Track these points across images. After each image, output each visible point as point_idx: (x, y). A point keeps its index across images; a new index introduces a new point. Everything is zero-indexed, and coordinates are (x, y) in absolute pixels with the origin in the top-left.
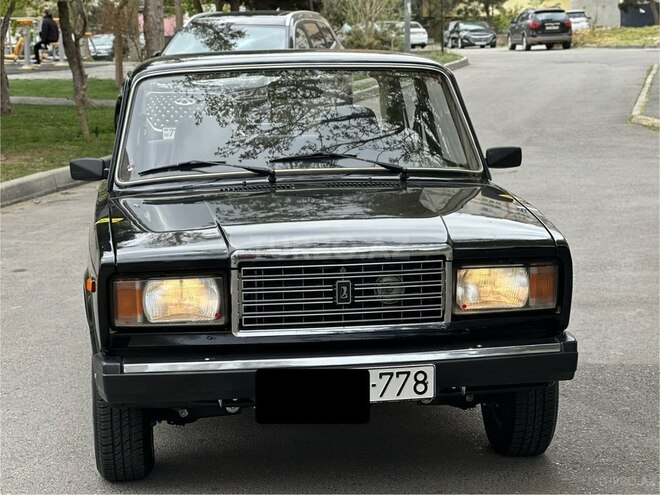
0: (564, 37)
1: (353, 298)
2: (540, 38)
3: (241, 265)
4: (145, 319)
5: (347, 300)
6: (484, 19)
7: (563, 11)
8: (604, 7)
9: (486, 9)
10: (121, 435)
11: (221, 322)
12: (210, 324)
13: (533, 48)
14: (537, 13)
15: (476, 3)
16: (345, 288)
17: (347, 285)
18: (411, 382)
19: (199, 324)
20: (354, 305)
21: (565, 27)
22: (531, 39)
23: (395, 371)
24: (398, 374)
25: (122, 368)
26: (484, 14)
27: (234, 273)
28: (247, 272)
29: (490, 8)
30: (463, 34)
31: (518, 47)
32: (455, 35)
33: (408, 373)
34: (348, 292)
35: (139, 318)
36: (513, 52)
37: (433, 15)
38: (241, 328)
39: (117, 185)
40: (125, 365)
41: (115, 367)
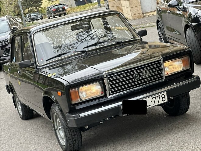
0: (64, 12)
1: (139, 78)
2: (57, 14)
3: (107, 76)
4: (81, 99)
5: (138, 79)
6: (37, 11)
7: (62, 4)
8: (70, 1)
9: (36, 9)
10: (75, 137)
11: (103, 95)
12: (101, 96)
13: (55, 17)
14: (54, 6)
15: (33, 7)
16: (137, 76)
17: (137, 74)
18: (161, 98)
19: (97, 97)
20: (140, 80)
21: (63, 9)
22: (54, 14)
23: (156, 96)
24: (157, 97)
25: (79, 115)
26: (36, 10)
27: (105, 79)
28: (109, 78)
29: (38, 8)
30: (32, 17)
31: (51, 18)
32: (30, 18)
33: (160, 96)
34: (138, 76)
35: (79, 100)
36: (49, 19)
37: (19, 13)
38: (110, 95)
39: (39, 66)
40: (80, 114)
41: (77, 116)
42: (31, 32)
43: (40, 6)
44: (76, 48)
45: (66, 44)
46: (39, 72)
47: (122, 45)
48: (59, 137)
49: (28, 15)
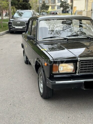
3: (80, 61)
11: (74, 72)
12: (72, 72)
14: (53, 11)
19: (70, 72)
39: (38, 41)
40: (56, 82)
41: (54, 82)
42: (38, 19)
43: (47, 10)
44: (61, 34)
45: (57, 30)
46: (38, 45)
47: (90, 40)
48: (40, 86)
49: (42, 13)
